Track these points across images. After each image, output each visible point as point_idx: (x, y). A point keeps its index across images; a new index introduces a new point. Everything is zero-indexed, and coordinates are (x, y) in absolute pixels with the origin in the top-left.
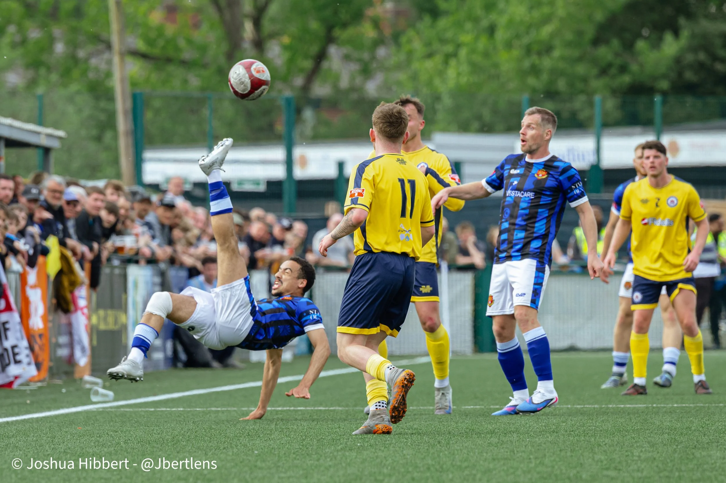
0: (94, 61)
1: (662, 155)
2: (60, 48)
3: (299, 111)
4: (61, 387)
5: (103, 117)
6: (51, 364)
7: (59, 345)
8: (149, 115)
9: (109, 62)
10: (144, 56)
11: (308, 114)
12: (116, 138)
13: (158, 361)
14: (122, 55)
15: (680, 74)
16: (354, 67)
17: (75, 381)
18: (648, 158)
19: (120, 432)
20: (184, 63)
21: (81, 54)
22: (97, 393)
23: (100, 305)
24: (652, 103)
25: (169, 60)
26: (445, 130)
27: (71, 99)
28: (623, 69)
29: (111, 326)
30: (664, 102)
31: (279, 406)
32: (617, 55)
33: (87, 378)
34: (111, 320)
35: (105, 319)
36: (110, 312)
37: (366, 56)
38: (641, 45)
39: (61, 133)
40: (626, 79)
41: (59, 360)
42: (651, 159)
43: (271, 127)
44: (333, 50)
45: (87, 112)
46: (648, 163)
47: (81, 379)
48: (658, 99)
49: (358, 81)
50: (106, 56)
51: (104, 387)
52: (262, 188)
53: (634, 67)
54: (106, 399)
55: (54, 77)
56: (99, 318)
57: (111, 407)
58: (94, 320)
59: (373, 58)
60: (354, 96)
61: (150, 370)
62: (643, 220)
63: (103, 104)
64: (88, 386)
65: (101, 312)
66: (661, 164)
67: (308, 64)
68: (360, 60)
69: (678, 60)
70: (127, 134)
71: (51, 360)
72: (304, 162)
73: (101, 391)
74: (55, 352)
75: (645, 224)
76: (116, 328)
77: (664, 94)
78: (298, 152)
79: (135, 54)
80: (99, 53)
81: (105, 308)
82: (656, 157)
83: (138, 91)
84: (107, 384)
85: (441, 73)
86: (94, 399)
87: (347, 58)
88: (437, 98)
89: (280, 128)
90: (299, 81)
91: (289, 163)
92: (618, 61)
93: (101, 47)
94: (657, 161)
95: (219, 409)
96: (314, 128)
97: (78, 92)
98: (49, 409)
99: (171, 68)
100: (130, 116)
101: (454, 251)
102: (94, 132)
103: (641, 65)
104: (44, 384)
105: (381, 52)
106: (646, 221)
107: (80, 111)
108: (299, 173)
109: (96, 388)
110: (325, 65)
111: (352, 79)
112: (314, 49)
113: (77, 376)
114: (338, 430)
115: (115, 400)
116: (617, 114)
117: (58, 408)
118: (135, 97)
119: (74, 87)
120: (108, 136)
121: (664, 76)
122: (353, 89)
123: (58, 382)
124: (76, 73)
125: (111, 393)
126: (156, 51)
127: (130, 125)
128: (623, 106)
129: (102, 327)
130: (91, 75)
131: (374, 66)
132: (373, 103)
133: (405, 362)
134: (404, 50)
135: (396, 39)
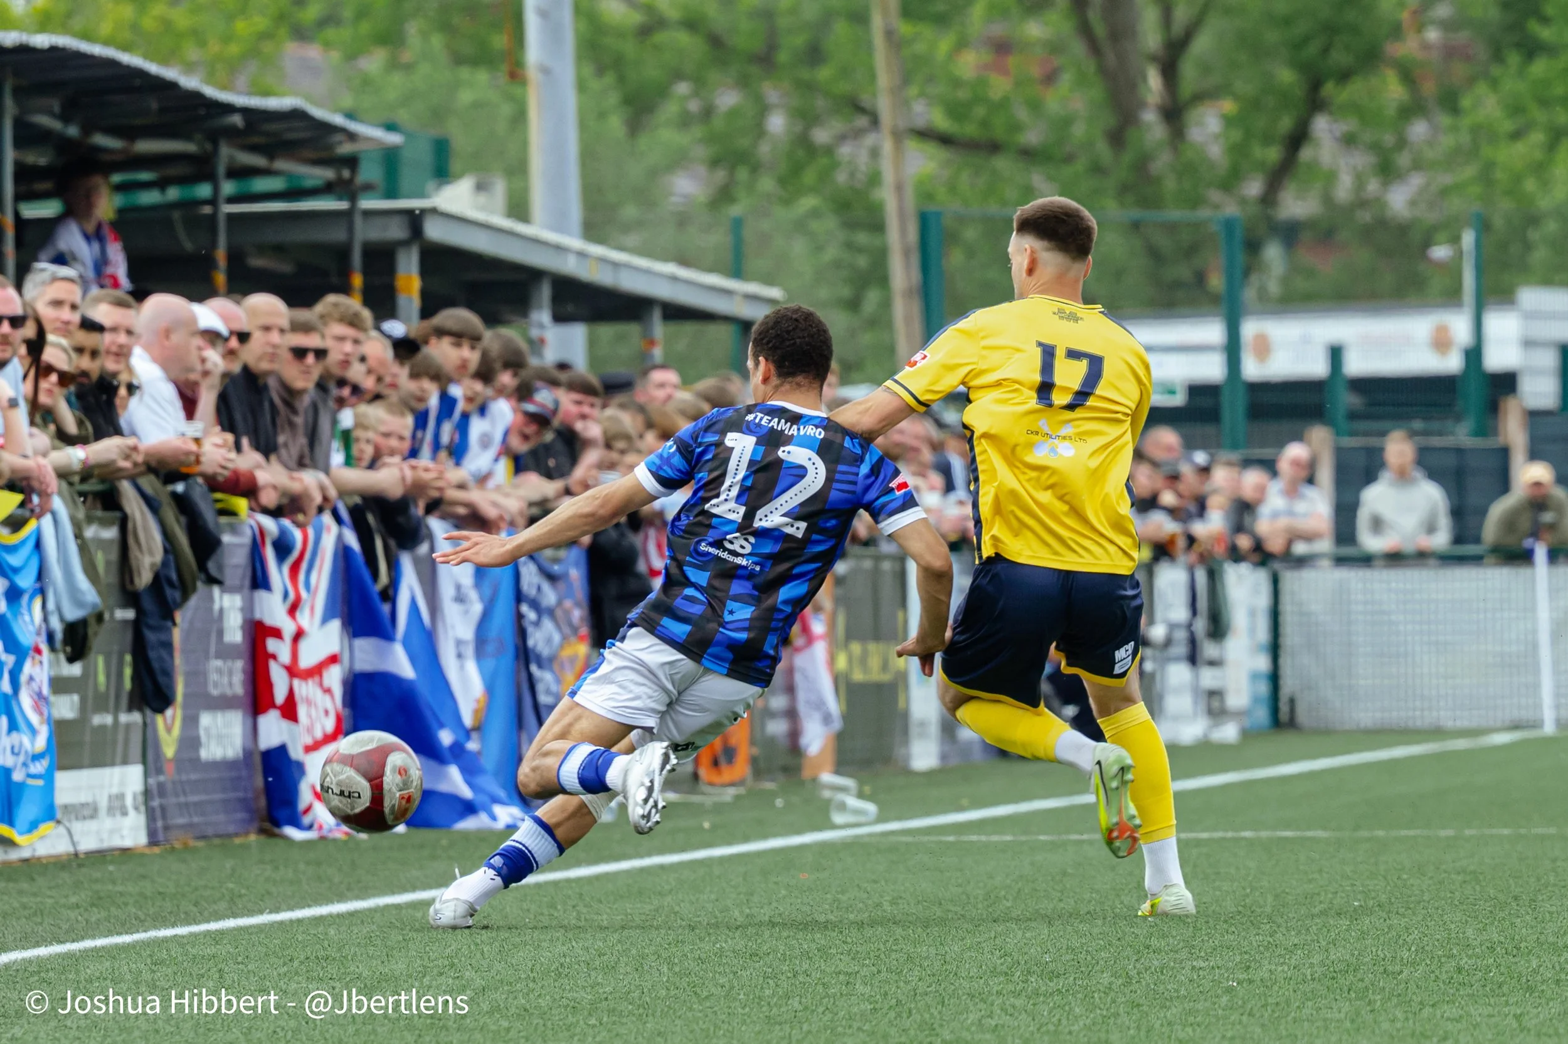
0: (845, 151)
2: (777, 123)
3: (1253, 247)
4: (774, 795)
5: (862, 262)
6: (755, 751)
7: (768, 713)
8: (956, 258)
9: (875, 153)
10: (945, 140)
11: (1273, 253)
12: (886, 304)
13: (970, 744)
14: (898, 136)
16: (1361, 160)
17: (802, 783)
19: (883, 883)
20: (1028, 154)
21: (821, 136)
22: (842, 807)
23: (851, 635)
25: (994, 147)
26: (1546, 282)
27: (800, 226)
29: (876, 675)
31: (1203, 831)
33: (827, 777)
34: (874, 662)
35: (863, 660)
36: (872, 647)
37: (1389, 139)
39: (775, 293)
41: (770, 743)
43: (1200, 278)
44: (1322, 126)
45: (831, 253)
47: (814, 780)
49: (1373, 186)
50: (870, 140)
51: (861, 796)
52: (1179, 400)
54: (862, 819)
55: (767, 184)
56: (850, 660)
57: (870, 835)
58: (842, 662)
59: (1402, 143)
60: (1365, 217)
61: (954, 762)
63: (862, 238)
64: (827, 794)
65: (856, 648)
67: (1273, 154)
68: (1376, 147)
70: (908, 293)
71: (753, 742)
72: (1263, 348)
73: (852, 802)
74: (763, 726)
76: (886, 678)
78: (1250, 329)
79: (926, 134)
80: (858, 134)
81: (863, 638)
83: (932, 208)
84: (867, 789)
85: (1541, 169)
86: (838, 818)
87: (1349, 141)
88: (1532, 219)
89: (1216, 282)
90: (1254, 188)
91: (1233, 350)
93: (862, 121)
95: (1085, 837)
96: (1285, 281)
97: (815, 213)
98: (746, 839)
99: (1002, 164)
100: (915, 260)
102: (846, 292)
104: (741, 790)
105: (1418, 130)
107: (819, 249)
108: (1252, 369)
109: (841, 796)
110: (1306, 154)
111: (1360, 181)
112: (1286, 124)
113: (806, 773)
114: (1316, 876)
115: (880, 819)
117: (765, 837)
118: (924, 220)
119: (808, 202)
120: (872, 297)
122: (1362, 203)
123: (769, 785)
124: (809, 177)
125: (871, 808)
126: (970, 130)
127: (916, 276)
129: (858, 676)
130: (841, 177)
131: (1403, 160)
132: (1403, 230)
133: (1461, 744)
134: (1466, 122)
135: (1450, 102)
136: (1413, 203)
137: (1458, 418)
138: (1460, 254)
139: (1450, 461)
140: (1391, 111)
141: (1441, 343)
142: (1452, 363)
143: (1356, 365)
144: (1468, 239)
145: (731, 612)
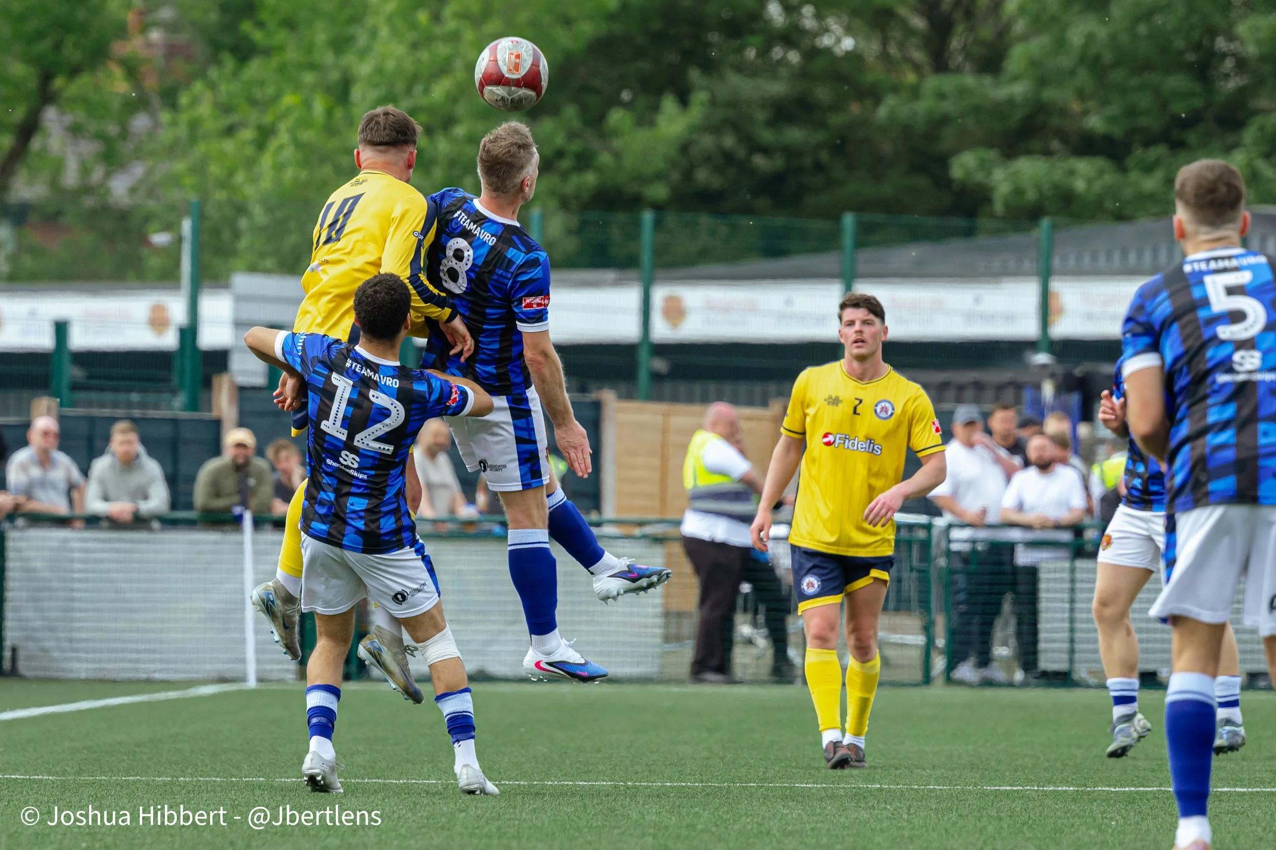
1: (877, 321)
11: (5, 233)
15: (688, 175)
16: (89, 148)
18: (851, 323)
24: (637, 224)
26: (252, 269)
28: (584, 161)
30: (658, 224)
32: (572, 136)
37: (112, 129)
38: (617, 117)
40: (590, 179)
42: (857, 326)
44: (51, 117)
46: (851, 333)
48: (648, 217)
49: (97, 175)
53: (605, 158)
59: (125, 134)
60: (89, 202)
62: (826, 436)
66: (874, 336)
67: (6, 142)
68: (101, 136)
69: (685, 148)
75: (828, 444)
77: (658, 207)
82: (865, 322)
85: (250, 163)
87: (76, 131)
88: (241, 209)
92: (575, 146)
94: (868, 331)
96: (13, 259)
101: (267, 490)
103: (617, 155)
105: (140, 122)
106: (830, 438)
110: (36, 143)
111: (85, 171)
112: (17, 114)
116: (571, 245)
121: (659, 176)
122: (86, 189)
128: (580, 230)
131: (126, 148)
132: (123, 215)
133: (172, 695)
134: (184, 118)
135: (170, 98)
136: (133, 190)
137: (174, 392)
138: (179, 240)
139: (166, 431)
140: (116, 105)
141: (158, 322)
142: (169, 340)
143: (79, 340)
144: (186, 226)
145: (352, 504)
